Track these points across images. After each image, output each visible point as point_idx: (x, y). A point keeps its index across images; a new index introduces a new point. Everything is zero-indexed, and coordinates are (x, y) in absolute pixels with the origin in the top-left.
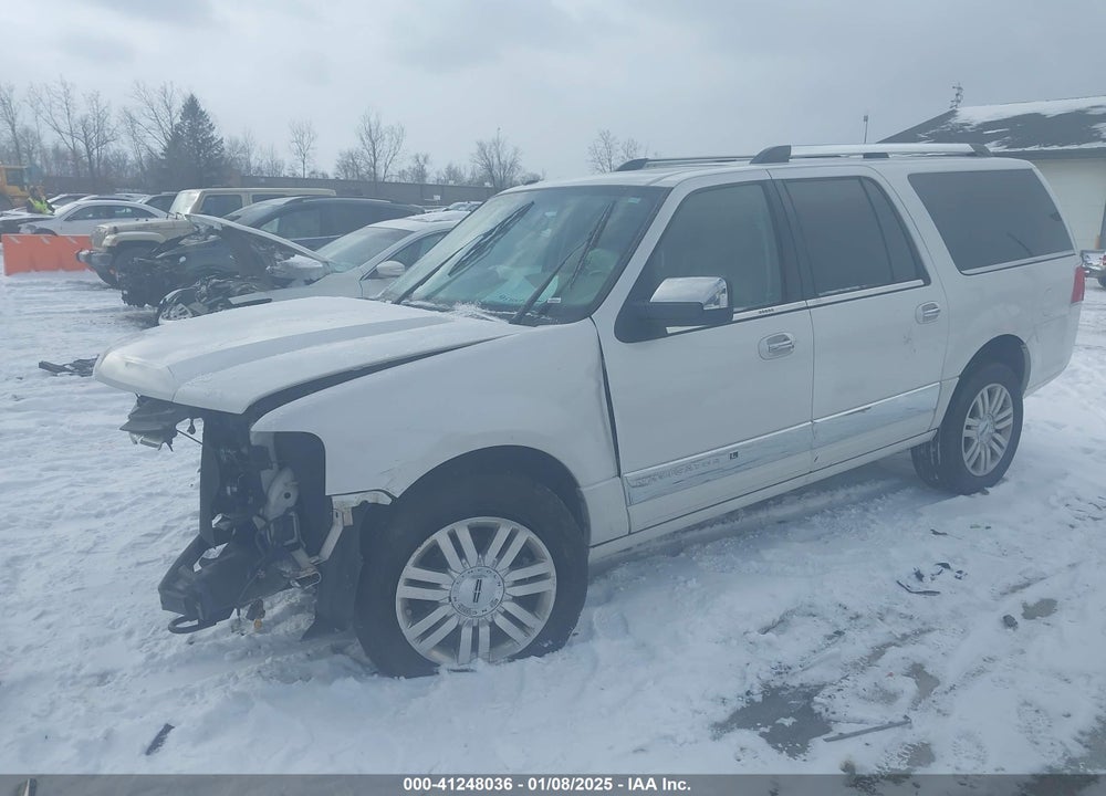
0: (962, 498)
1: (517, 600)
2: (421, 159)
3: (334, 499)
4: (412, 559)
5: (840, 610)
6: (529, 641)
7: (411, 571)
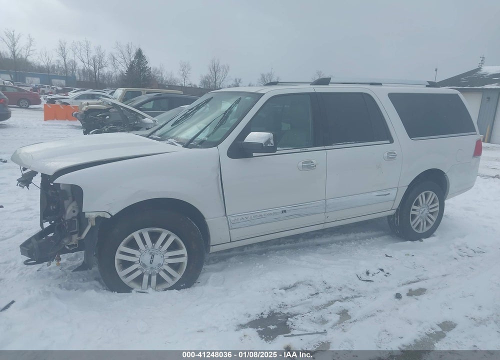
0: (409, 242)
1: (170, 265)
2: (238, 81)
3: (86, 214)
4: (123, 243)
5: (323, 284)
6: (173, 283)
7: (122, 248)
